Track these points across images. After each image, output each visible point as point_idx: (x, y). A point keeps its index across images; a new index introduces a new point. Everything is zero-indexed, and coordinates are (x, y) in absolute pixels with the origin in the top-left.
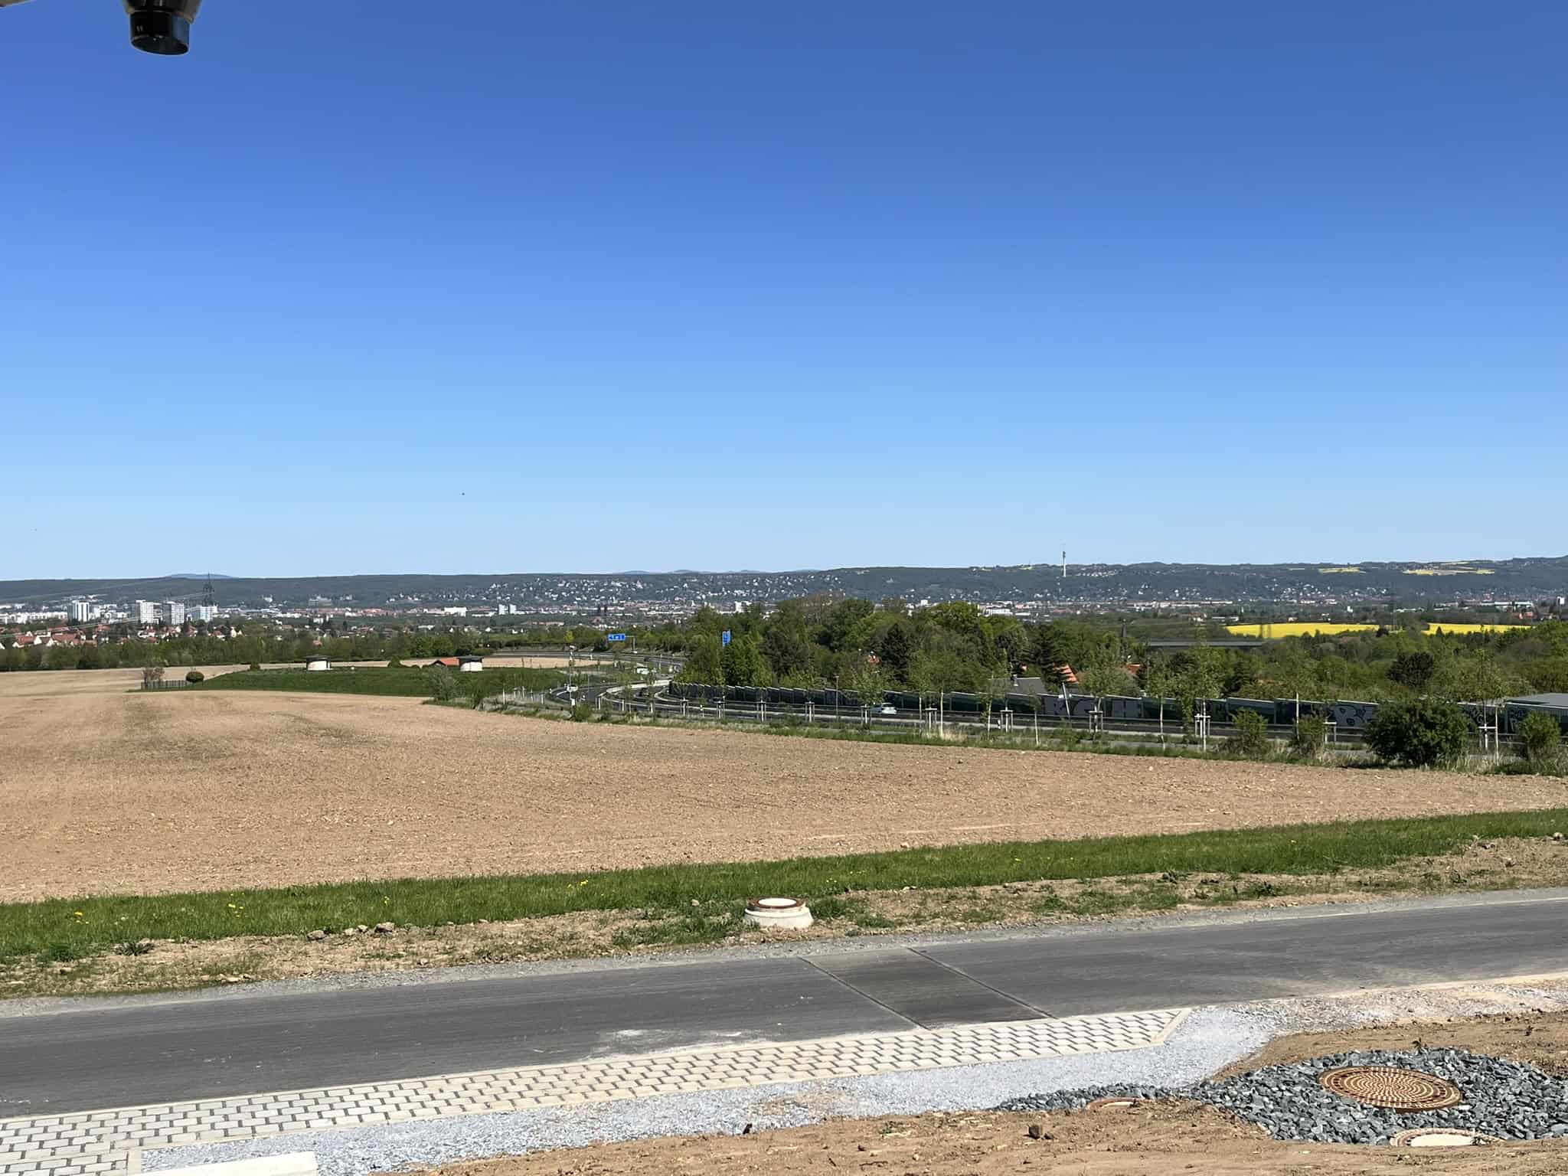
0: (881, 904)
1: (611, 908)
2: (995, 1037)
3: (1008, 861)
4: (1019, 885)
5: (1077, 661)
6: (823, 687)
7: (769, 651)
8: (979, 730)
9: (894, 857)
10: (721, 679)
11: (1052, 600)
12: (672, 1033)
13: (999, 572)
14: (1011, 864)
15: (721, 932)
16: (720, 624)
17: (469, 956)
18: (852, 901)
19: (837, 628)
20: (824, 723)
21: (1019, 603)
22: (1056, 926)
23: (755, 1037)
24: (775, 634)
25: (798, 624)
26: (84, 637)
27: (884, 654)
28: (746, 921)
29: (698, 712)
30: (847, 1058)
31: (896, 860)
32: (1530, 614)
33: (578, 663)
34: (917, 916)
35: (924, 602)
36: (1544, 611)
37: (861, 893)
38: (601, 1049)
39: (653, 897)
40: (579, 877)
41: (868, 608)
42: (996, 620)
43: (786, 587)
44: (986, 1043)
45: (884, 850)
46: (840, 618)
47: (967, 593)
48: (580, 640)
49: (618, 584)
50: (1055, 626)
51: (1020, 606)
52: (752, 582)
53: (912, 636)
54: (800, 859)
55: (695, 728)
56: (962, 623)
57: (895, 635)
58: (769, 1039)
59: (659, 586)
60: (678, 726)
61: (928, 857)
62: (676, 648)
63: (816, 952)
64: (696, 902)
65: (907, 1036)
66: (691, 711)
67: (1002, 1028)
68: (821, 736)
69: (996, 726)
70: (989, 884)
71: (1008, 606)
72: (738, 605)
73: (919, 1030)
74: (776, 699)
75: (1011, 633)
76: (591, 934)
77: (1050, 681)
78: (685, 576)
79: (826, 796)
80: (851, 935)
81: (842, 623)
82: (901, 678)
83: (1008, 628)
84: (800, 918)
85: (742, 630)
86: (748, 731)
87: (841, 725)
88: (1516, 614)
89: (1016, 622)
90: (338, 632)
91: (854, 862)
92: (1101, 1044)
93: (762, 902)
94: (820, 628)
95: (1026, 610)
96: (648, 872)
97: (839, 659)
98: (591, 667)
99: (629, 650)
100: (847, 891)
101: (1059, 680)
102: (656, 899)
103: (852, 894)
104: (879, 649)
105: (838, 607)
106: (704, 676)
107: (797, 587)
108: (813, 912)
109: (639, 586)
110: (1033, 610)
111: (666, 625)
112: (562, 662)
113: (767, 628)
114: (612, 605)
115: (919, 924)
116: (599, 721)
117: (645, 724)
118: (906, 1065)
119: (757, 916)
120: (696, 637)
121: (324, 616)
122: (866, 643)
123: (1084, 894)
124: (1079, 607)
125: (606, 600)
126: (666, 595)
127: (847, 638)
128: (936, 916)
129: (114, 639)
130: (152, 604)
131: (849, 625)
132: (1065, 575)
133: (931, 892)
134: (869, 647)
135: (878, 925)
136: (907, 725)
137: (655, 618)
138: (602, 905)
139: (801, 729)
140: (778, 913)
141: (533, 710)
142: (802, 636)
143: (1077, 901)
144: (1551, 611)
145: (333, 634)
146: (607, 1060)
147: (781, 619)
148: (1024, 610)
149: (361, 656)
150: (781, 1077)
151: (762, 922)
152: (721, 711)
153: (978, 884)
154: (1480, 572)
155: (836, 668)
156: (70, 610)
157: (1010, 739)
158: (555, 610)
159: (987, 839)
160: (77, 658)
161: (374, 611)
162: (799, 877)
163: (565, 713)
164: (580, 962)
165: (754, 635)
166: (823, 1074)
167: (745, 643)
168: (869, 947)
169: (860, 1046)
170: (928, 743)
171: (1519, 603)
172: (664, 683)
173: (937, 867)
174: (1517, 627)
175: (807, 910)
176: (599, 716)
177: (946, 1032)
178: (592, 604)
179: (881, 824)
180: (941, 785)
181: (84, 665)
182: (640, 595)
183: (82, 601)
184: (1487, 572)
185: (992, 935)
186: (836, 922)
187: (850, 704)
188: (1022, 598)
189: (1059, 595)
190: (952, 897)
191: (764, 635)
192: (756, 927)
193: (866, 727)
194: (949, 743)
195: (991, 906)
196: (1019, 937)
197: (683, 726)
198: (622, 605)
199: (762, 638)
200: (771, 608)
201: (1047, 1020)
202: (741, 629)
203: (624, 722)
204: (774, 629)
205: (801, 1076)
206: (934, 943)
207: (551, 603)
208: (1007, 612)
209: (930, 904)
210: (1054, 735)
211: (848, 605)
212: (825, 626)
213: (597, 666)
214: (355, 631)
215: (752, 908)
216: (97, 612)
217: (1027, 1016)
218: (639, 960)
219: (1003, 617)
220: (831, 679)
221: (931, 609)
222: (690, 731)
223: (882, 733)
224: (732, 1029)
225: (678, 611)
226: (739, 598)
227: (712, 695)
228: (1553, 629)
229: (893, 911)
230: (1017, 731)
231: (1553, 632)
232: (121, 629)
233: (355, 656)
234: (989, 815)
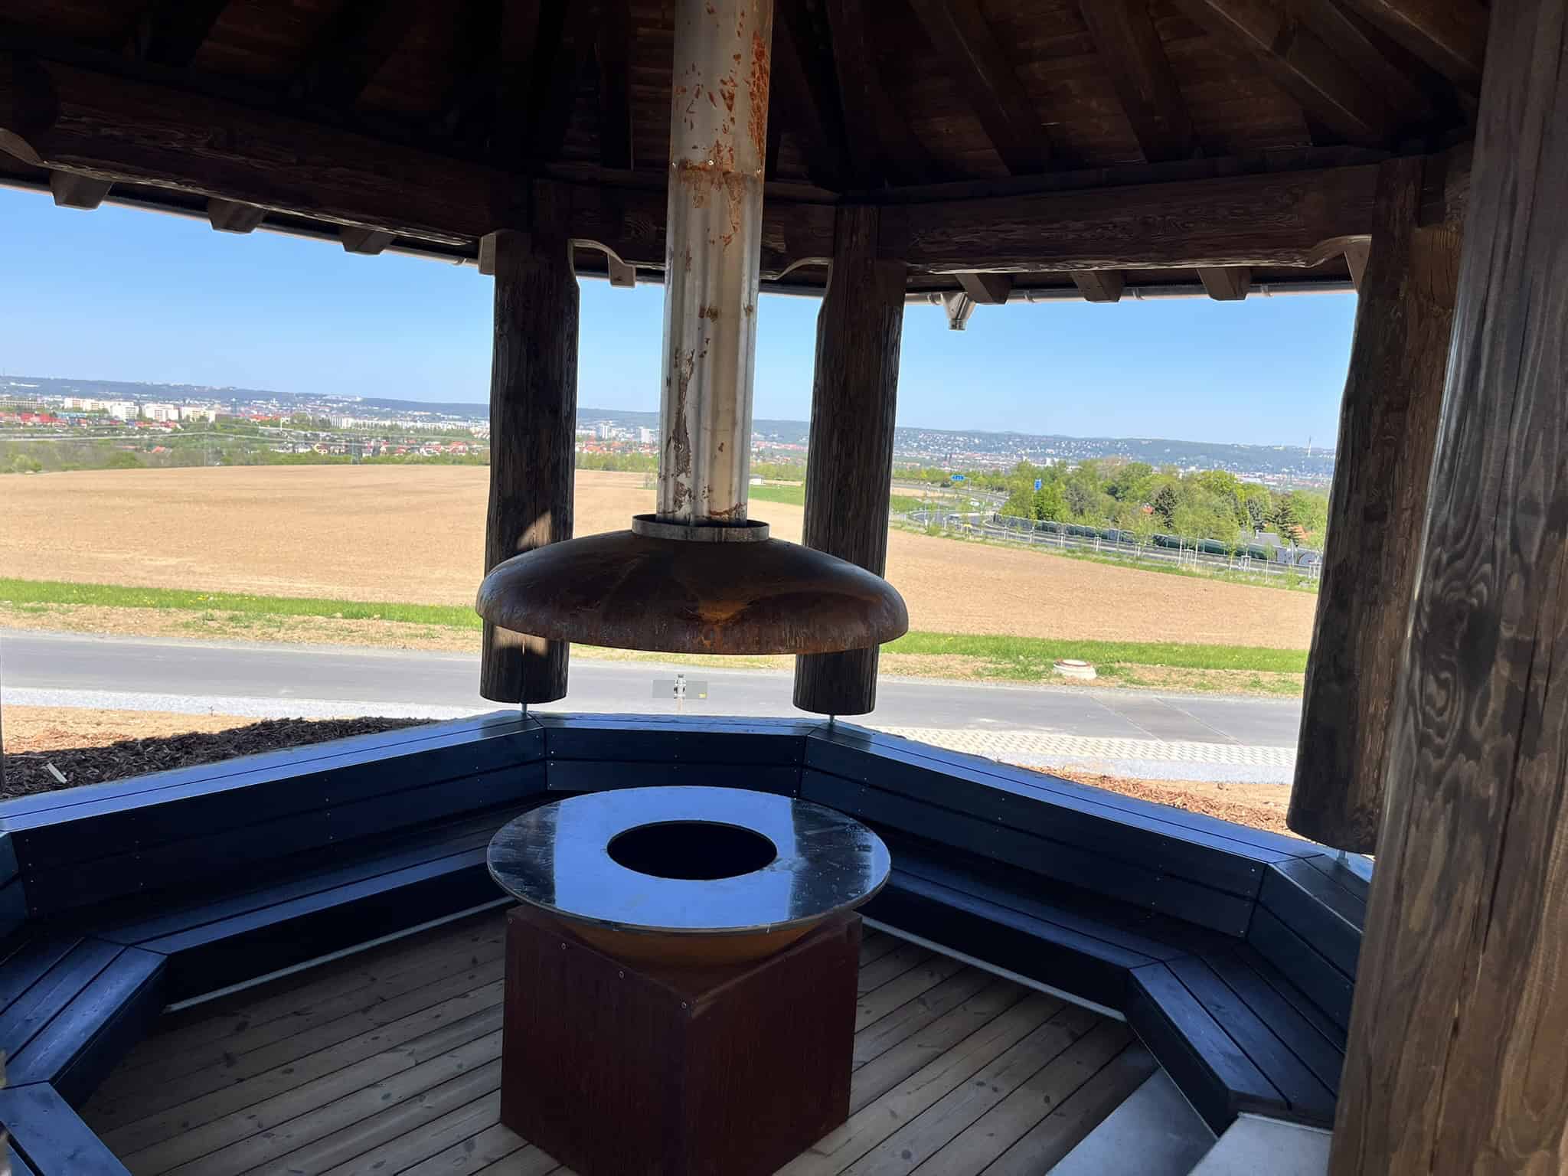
0: (1138, 671)
1: (968, 655)
2: (1206, 750)
3: (1229, 657)
4: (1235, 671)
5: (1309, 523)
6: (1107, 527)
7: (1070, 497)
8: (1221, 569)
9: (1153, 646)
10: (1034, 516)
11: (1295, 474)
12: (1011, 724)
13: (1255, 449)
14: (1232, 659)
15: (1039, 675)
16: (1034, 474)
17: (890, 670)
18: (1122, 668)
19: (1122, 483)
20: (1105, 553)
21: (1269, 474)
22: (1256, 697)
23: (1060, 732)
24: (1076, 485)
25: (1093, 478)
26: (605, 449)
27: (1157, 506)
28: (1055, 671)
29: (1014, 537)
30: (1114, 750)
31: (1154, 648)
33: (930, 494)
34: (1164, 681)
35: (1193, 468)
37: (1129, 665)
38: (971, 726)
39: (995, 651)
40: (945, 636)
41: (1148, 471)
42: (1247, 487)
43: (1086, 449)
44: (1199, 754)
45: (1145, 642)
46: (1125, 477)
47: (1228, 463)
48: (932, 479)
49: (961, 439)
50: (1295, 495)
51: (1270, 477)
52: (1060, 445)
53: (1180, 495)
54: (1088, 640)
55: (1013, 548)
56: (1220, 488)
57: (1167, 494)
58: (1069, 734)
59: (992, 442)
60: (1001, 545)
61: (1175, 649)
62: (1000, 489)
63: (1099, 694)
64: (1021, 657)
65: (1152, 743)
66: (1010, 536)
67: (1211, 747)
68: (1104, 562)
69: (1237, 567)
70: (1215, 668)
71: (1260, 477)
72: (1049, 460)
73: (1159, 741)
74: (1072, 532)
75: (1258, 497)
76: (959, 667)
77: (1285, 536)
78: (1011, 436)
79: (1106, 603)
80: (1120, 687)
81: (1126, 480)
82: (1168, 525)
83: (1256, 493)
84: (1089, 673)
85: (1050, 480)
86: (1051, 554)
87: (1120, 555)
89: (1264, 489)
90: (767, 459)
91: (1124, 646)
92: (1272, 762)
93: (1066, 661)
94: (1110, 483)
95: (1274, 481)
96: (988, 638)
97: (1122, 507)
98: (938, 498)
99: (966, 487)
100: (1119, 662)
101: (1292, 536)
102: (997, 653)
103: (1122, 664)
104: (1153, 502)
105: (1124, 467)
106: (1020, 511)
107: (1095, 450)
108: (1097, 671)
109: (977, 441)
110: (1279, 481)
111: (994, 471)
112: (920, 493)
113: (1069, 480)
114: (955, 454)
115: (1165, 686)
116: (944, 537)
117: (977, 542)
118: (1149, 756)
119: (1061, 669)
120: (1015, 482)
121: (758, 447)
122: (1144, 496)
123: (1279, 681)
124: (1317, 481)
125: (951, 450)
126: (996, 449)
127: (1129, 491)
128: (1177, 682)
129: (624, 451)
130: (649, 430)
131: (1132, 482)
132: (1309, 456)
133: (1175, 669)
134: (1146, 499)
135: (1138, 684)
136: (1169, 560)
137: (985, 466)
138: (964, 652)
139: (1090, 556)
140: (1075, 669)
141: (899, 525)
142: (1095, 487)
143: (1273, 685)
145: (764, 460)
146: (976, 731)
147: (1080, 473)
148: (1272, 480)
149: (782, 477)
150: (1075, 753)
151: (1064, 674)
152: (1031, 537)
153: (1207, 667)
155: (1119, 513)
156: (598, 430)
157: (1246, 577)
158: (914, 454)
159: (1217, 642)
160: (602, 463)
161: (791, 446)
162: (1088, 651)
163: (921, 529)
164: (954, 681)
165: (1059, 483)
166: (1100, 755)
167: (1052, 490)
168: (1132, 695)
169: (1122, 745)
170: (1183, 574)
172: (992, 513)
173: (1181, 655)
175: (1094, 670)
176: (945, 534)
177: (1176, 744)
178: (940, 451)
179: (1144, 625)
180: (1190, 604)
181: (607, 468)
182: (977, 448)
183: (606, 424)
185: (1212, 697)
186: (1111, 679)
187: (1128, 541)
188: (1273, 472)
189: (1301, 471)
190: (1189, 673)
191: (1066, 485)
192: (1060, 675)
193: (1138, 559)
194: (1199, 576)
195: (1214, 681)
196: (1230, 700)
197: (1005, 546)
198: (962, 454)
199: (1064, 486)
200: (1072, 464)
201: (1242, 746)
202: (1049, 478)
203: (963, 539)
204: (1074, 481)
205: (1086, 754)
206: (1173, 697)
207: (911, 449)
208: (1259, 481)
209: (1174, 676)
210: (1280, 577)
211: (1133, 467)
212: (1114, 481)
213: (942, 497)
214: (778, 459)
215: (1058, 664)
216: (614, 433)
217: (1227, 742)
218: (990, 685)
219: (1255, 485)
220: (1115, 521)
221: (1198, 474)
222: (1010, 550)
223: (1149, 564)
224: (1046, 726)
225: (1004, 462)
226: (1051, 456)
227: (1026, 526)
229: (1149, 677)
230: (1251, 571)
232: (628, 446)
233: (779, 476)
234: (1222, 627)
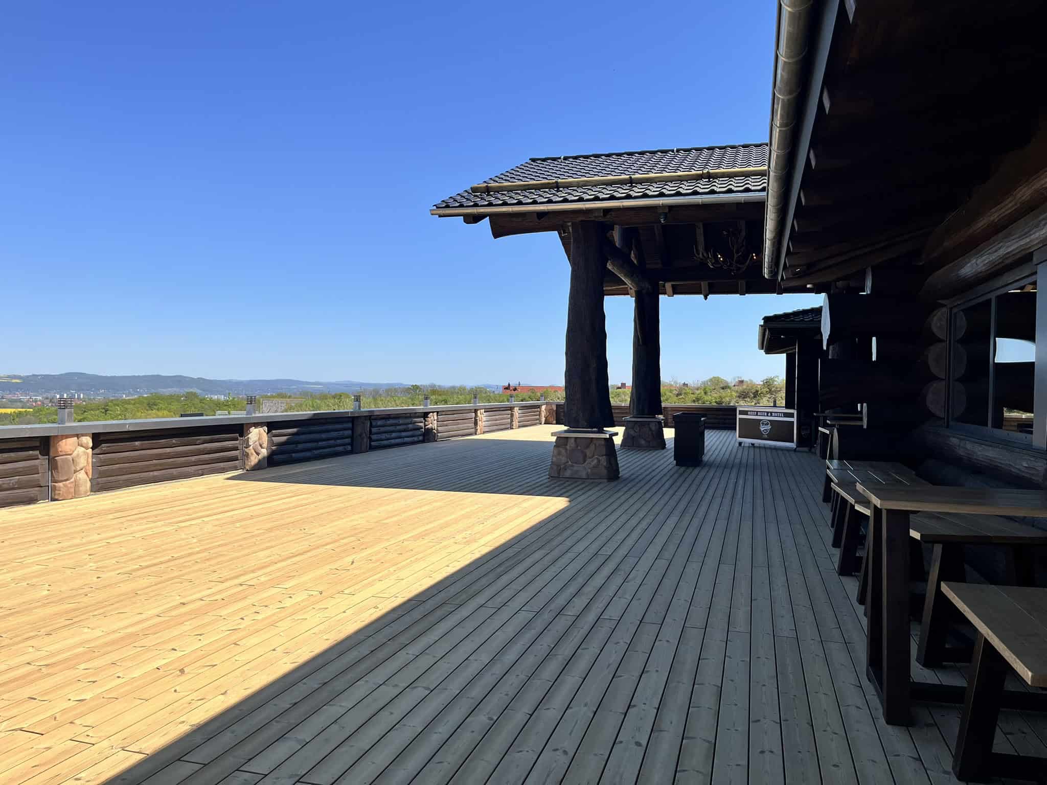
32: (39, 403)
36: (46, 401)
88: (32, 403)
144: (51, 401)
154: (14, 381)
171: (34, 397)
174: (28, 410)
184: (18, 381)
228: (41, 411)
231: (41, 413)
